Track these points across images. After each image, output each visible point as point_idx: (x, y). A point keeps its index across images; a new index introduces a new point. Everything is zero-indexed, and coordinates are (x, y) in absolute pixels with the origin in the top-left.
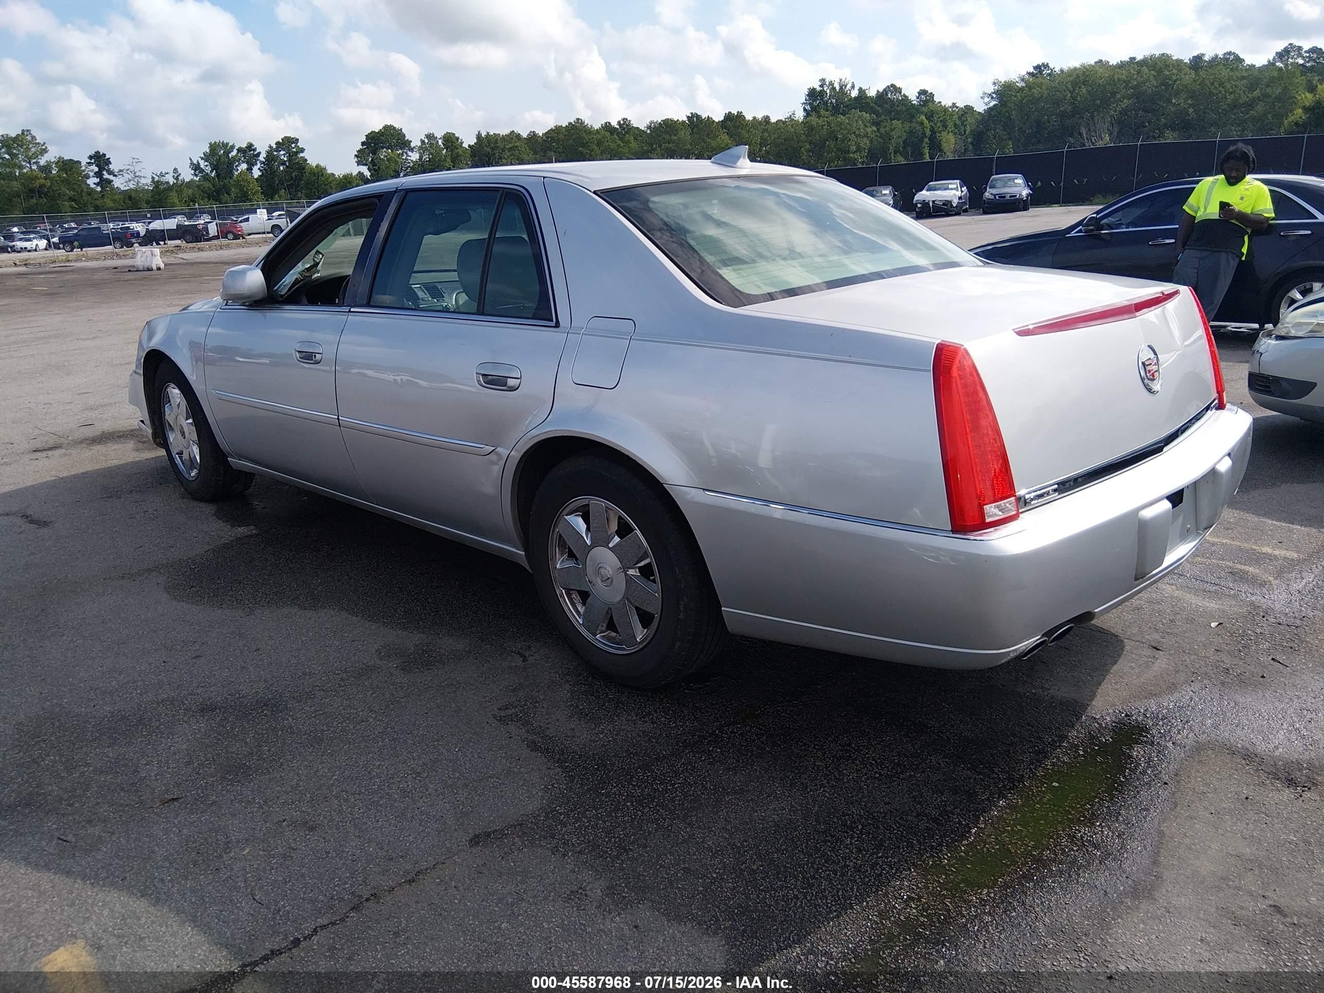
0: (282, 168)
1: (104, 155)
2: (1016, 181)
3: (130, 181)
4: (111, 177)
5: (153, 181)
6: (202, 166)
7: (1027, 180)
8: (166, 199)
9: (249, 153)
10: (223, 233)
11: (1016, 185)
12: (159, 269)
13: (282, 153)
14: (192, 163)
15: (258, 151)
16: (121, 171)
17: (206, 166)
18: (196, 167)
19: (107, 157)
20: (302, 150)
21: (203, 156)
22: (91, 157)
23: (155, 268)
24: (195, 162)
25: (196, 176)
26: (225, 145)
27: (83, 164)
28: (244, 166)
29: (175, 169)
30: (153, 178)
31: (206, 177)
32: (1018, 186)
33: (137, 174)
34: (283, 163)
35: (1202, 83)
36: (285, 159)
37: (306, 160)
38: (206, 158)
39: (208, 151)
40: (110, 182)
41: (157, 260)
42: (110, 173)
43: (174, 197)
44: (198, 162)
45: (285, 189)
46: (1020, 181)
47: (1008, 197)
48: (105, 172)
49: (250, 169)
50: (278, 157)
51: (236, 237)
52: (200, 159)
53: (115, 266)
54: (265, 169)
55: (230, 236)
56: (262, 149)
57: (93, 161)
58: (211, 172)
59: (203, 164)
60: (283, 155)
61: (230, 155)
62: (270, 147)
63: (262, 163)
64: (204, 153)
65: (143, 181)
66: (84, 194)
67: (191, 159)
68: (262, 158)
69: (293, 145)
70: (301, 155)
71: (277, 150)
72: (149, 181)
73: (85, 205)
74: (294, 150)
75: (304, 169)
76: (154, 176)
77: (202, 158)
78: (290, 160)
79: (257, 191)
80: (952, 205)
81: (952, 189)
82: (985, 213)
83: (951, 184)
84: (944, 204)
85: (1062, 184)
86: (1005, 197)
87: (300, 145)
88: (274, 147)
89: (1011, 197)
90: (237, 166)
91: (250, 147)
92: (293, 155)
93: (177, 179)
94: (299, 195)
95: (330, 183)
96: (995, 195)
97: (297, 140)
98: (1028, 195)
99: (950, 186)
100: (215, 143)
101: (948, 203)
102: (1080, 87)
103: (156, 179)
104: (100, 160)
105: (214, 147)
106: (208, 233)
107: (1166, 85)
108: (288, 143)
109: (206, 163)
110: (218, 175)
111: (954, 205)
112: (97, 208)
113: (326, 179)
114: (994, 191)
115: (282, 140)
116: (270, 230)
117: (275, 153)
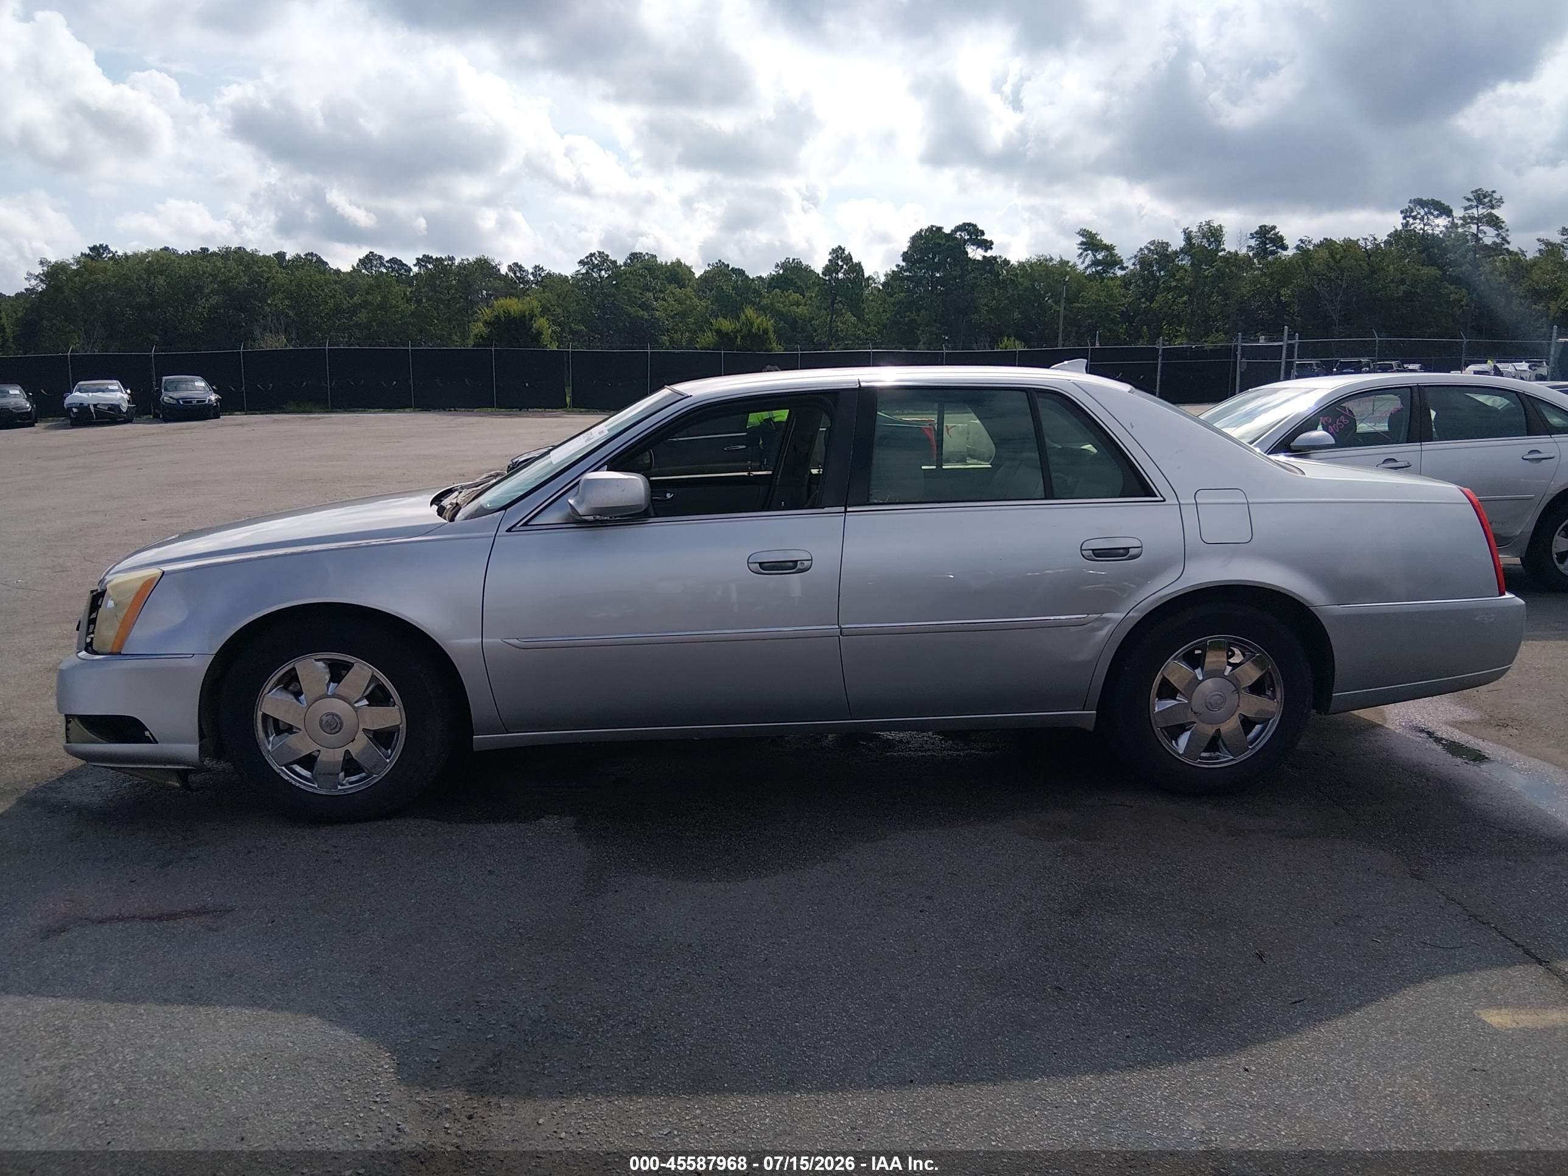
2: (196, 384)
7: (210, 381)
11: (195, 389)
32: (198, 388)
35: (299, 286)
46: (200, 384)
47: (195, 402)
80: (120, 410)
81: (113, 391)
82: (166, 420)
83: (111, 384)
84: (109, 409)
85: (243, 388)
86: (191, 402)
89: (198, 402)
96: (178, 400)
98: (217, 400)
99: (110, 387)
101: (115, 407)
102: (155, 277)
107: (259, 283)
111: (125, 411)
114: (176, 395)
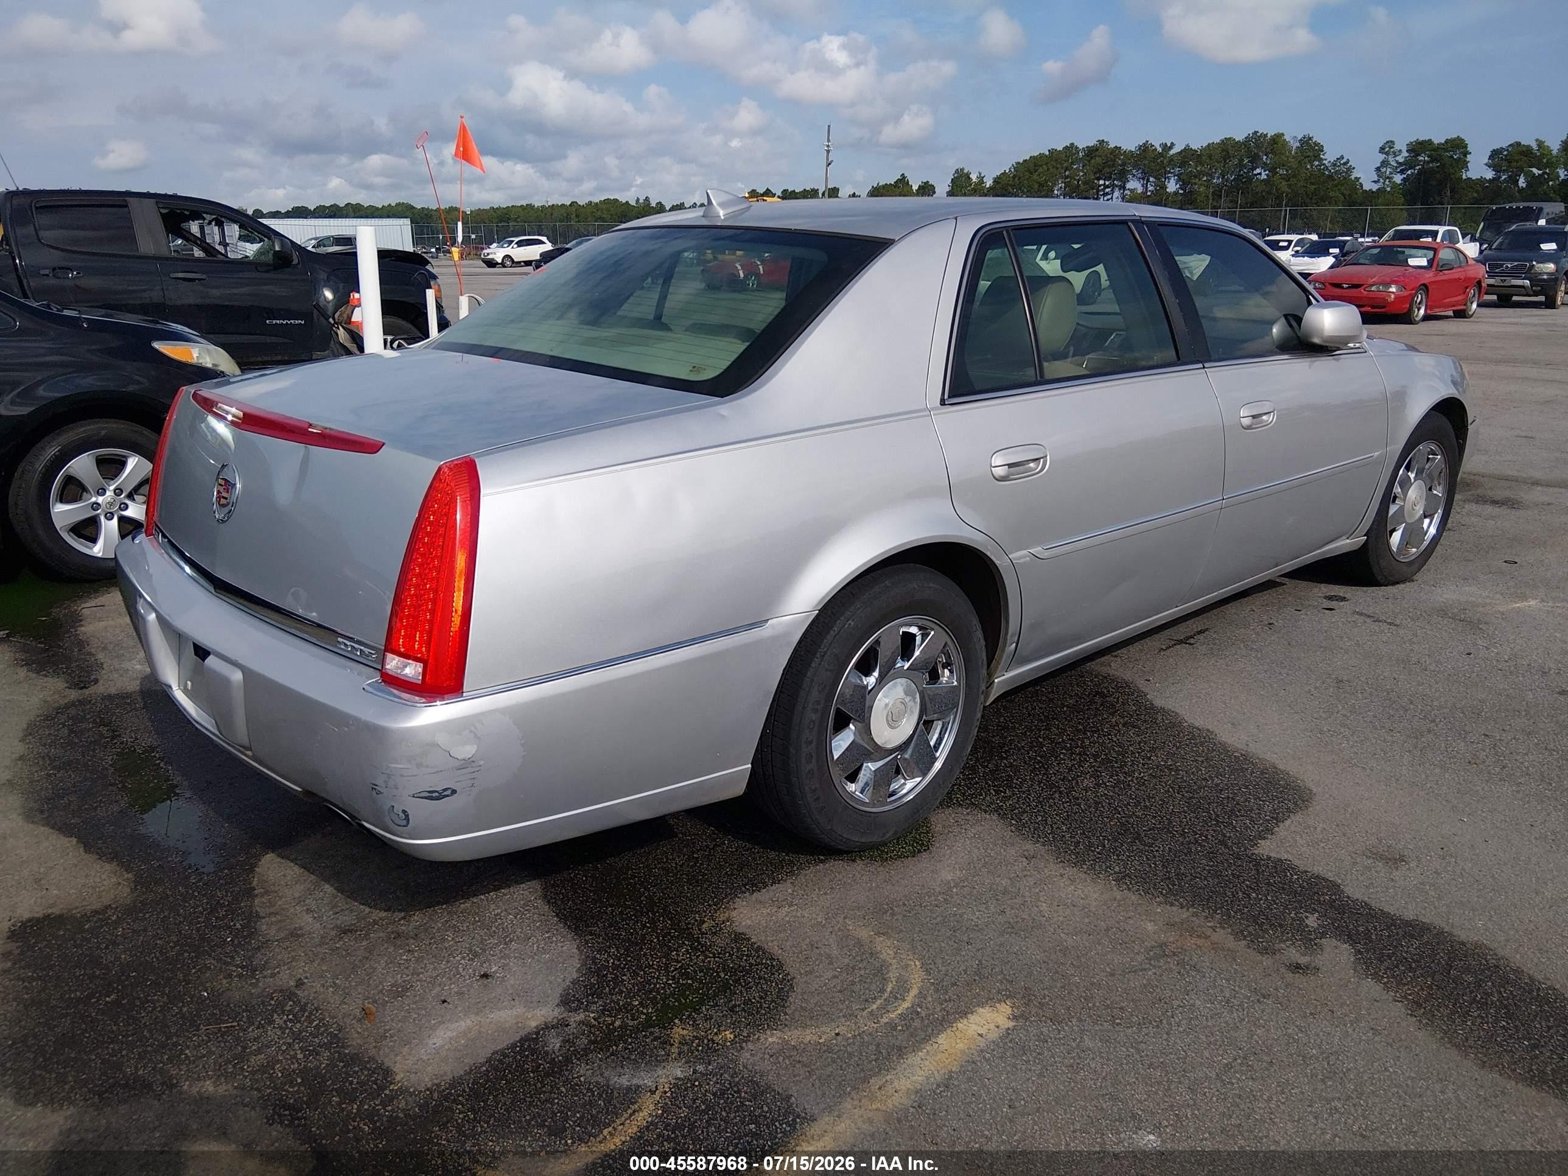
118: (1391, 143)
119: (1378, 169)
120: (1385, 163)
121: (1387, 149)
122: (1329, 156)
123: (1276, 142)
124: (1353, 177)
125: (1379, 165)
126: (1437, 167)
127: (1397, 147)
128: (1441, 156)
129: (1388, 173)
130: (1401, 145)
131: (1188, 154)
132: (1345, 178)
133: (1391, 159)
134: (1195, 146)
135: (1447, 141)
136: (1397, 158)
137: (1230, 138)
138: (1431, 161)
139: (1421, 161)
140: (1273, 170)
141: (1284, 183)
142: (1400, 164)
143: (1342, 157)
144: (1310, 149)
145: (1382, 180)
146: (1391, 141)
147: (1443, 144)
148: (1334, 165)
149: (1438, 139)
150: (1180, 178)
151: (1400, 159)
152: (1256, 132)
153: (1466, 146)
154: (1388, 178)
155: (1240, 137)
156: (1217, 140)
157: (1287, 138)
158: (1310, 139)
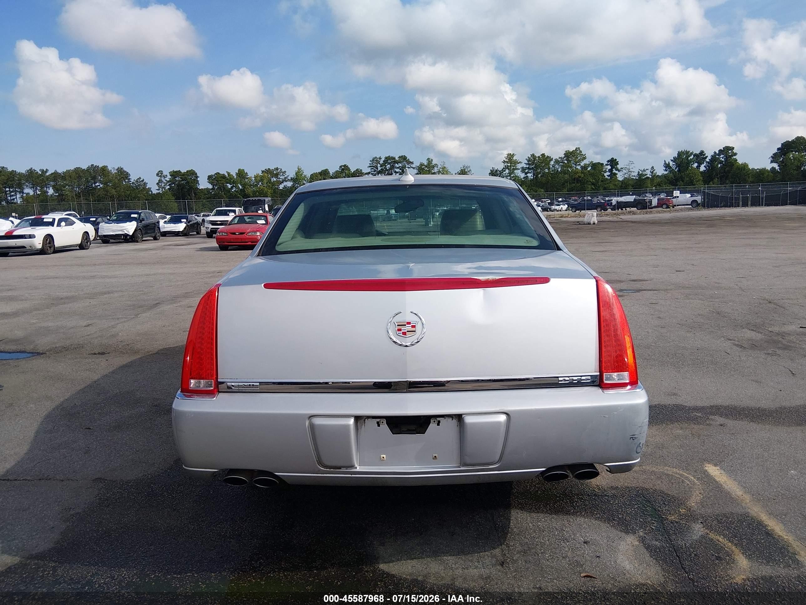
0: (719, 166)
1: (616, 160)
3: (625, 174)
4: (617, 172)
5: (638, 174)
6: (671, 165)
8: (644, 184)
9: (700, 157)
10: (661, 204)
12: (594, 224)
13: (722, 156)
14: (665, 163)
15: (706, 155)
16: (622, 168)
17: (673, 165)
18: (667, 166)
19: (617, 161)
20: (736, 154)
21: (673, 159)
22: (608, 161)
23: (592, 223)
24: (667, 163)
25: (666, 171)
26: (687, 152)
27: (604, 165)
28: (695, 165)
29: (653, 167)
30: (639, 172)
31: (672, 171)
33: (630, 170)
34: (721, 162)
36: (723, 160)
37: (737, 160)
38: (674, 160)
39: (676, 156)
40: (615, 174)
41: (594, 219)
42: (617, 169)
43: (649, 183)
44: (669, 162)
45: (718, 178)
48: (614, 170)
49: (698, 167)
50: (718, 158)
51: (668, 207)
52: (670, 161)
53: (578, 221)
54: (708, 166)
55: (664, 206)
56: (709, 154)
57: (609, 163)
58: (676, 168)
59: (671, 164)
60: (722, 158)
61: (689, 158)
62: (715, 153)
63: (707, 162)
64: (674, 158)
65: (633, 174)
66: (600, 181)
67: (665, 161)
68: (707, 160)
69: (730, 152)
70: (734, 157)
71: (719, 155)
72: (636, 174)
73: (599, 187)
74: (730, 154)
75: (733, 165)
76: (640, 171)
77: (672, 160)
78: (726, 160)
79: (700, 180)
87: (735, 151)
88: (717, 152)
90: (692, 164)
91: (702, 153)
92: (728, 157)
93: (652, 173)
94: (727, 182)
95: (749, 174)
97: (733, 148)
100: (682, 151)
103: (641, 172)
104: (613, 163)
105: (680, 154)
106: (651, 204)
108: (727, 151)
109: (674, 163)
110: (679, 171)
112: (605, 189)
113: (746, 172)
115: (723, 148)
116: (690, 203)
117: (717, 157)
118: (161, 172)
119: (158, 184)
120: (160, 181)
121: (160, 175)
122: (133, 178)
123: (104, 169)
124: (147, 188)
125: (158, 182)
126: (186, 183)
127: (164, 174)
128: (186, 178)
129: (163, 186)
130: (166, 172)
131: (56, 175)
132: (144, 188)
133: (163, 179)
134: (60, 171)
135: (187, 171)
136: (166, 179)
137: (79, 168)
138: (182, 180)
139: (177, 180)
140: (105, 184)
141: (113, 190)
142: (168, 182)
143: (140, 178)
144: (122, 174)
145: (160, 189)
146: (161, 171)
147: (186, 173)
148: (137, 181)
149: (183, 170)
150: (54, 187)
151: (167, 179)
152: (92, 165)
153: (196, 174)
154: (163, 188)
155: (84, 167)
156: (72, 168)
157: (110, 168)
158: (122, 169)
